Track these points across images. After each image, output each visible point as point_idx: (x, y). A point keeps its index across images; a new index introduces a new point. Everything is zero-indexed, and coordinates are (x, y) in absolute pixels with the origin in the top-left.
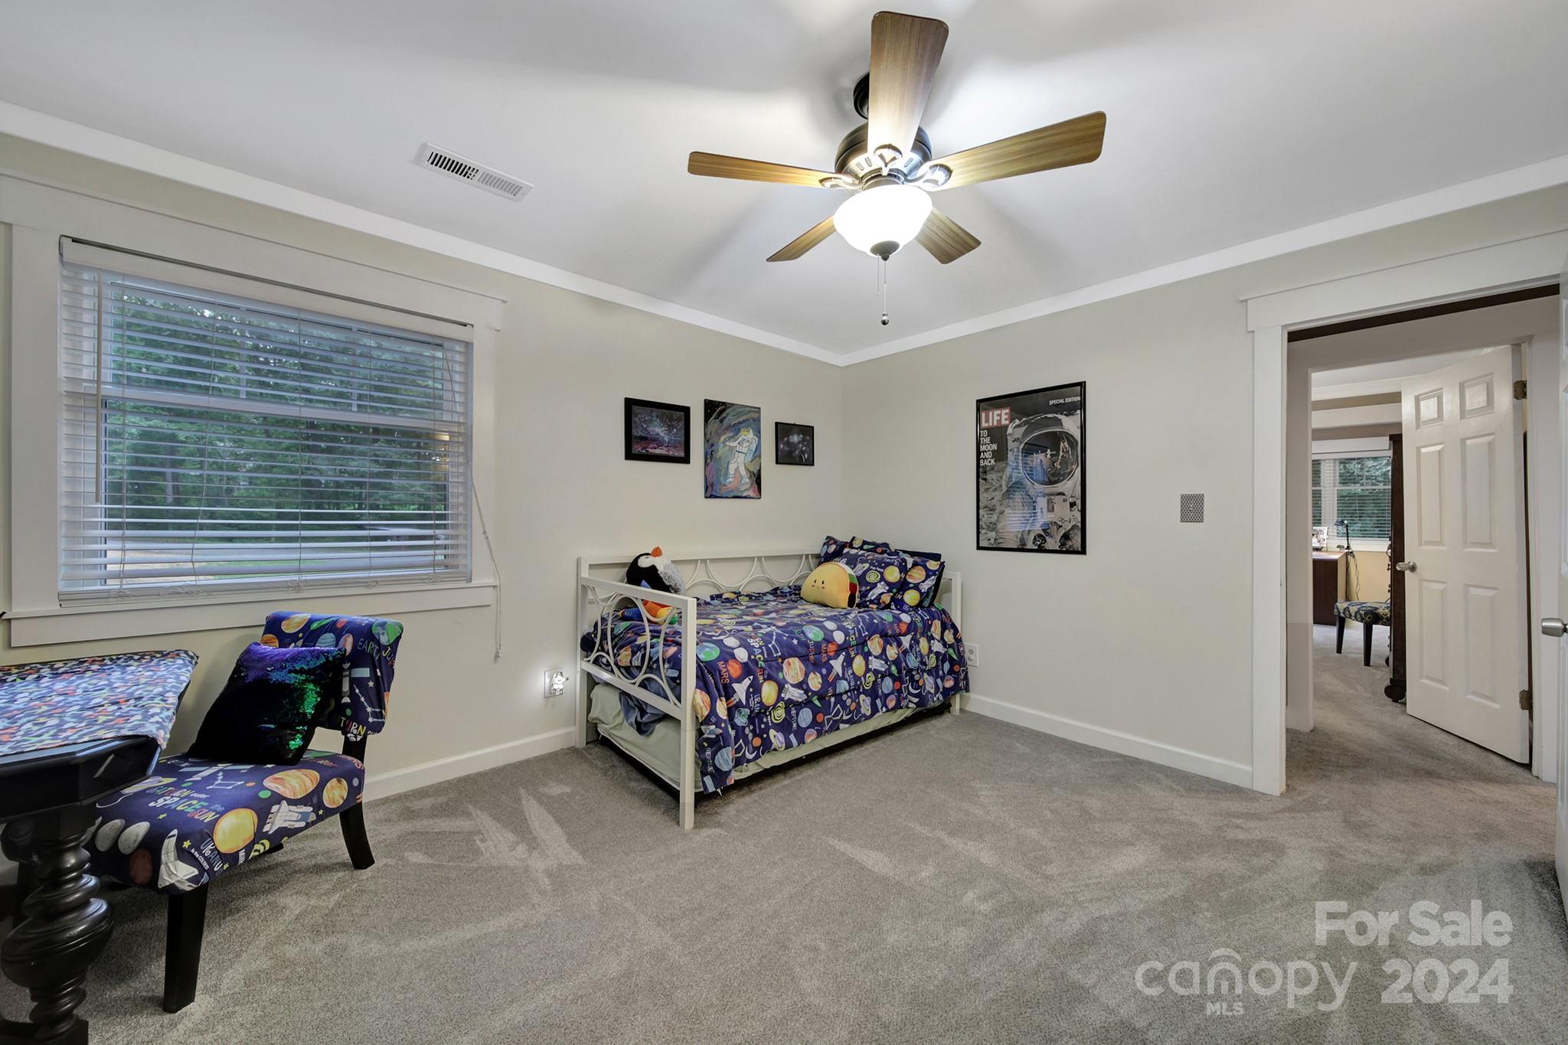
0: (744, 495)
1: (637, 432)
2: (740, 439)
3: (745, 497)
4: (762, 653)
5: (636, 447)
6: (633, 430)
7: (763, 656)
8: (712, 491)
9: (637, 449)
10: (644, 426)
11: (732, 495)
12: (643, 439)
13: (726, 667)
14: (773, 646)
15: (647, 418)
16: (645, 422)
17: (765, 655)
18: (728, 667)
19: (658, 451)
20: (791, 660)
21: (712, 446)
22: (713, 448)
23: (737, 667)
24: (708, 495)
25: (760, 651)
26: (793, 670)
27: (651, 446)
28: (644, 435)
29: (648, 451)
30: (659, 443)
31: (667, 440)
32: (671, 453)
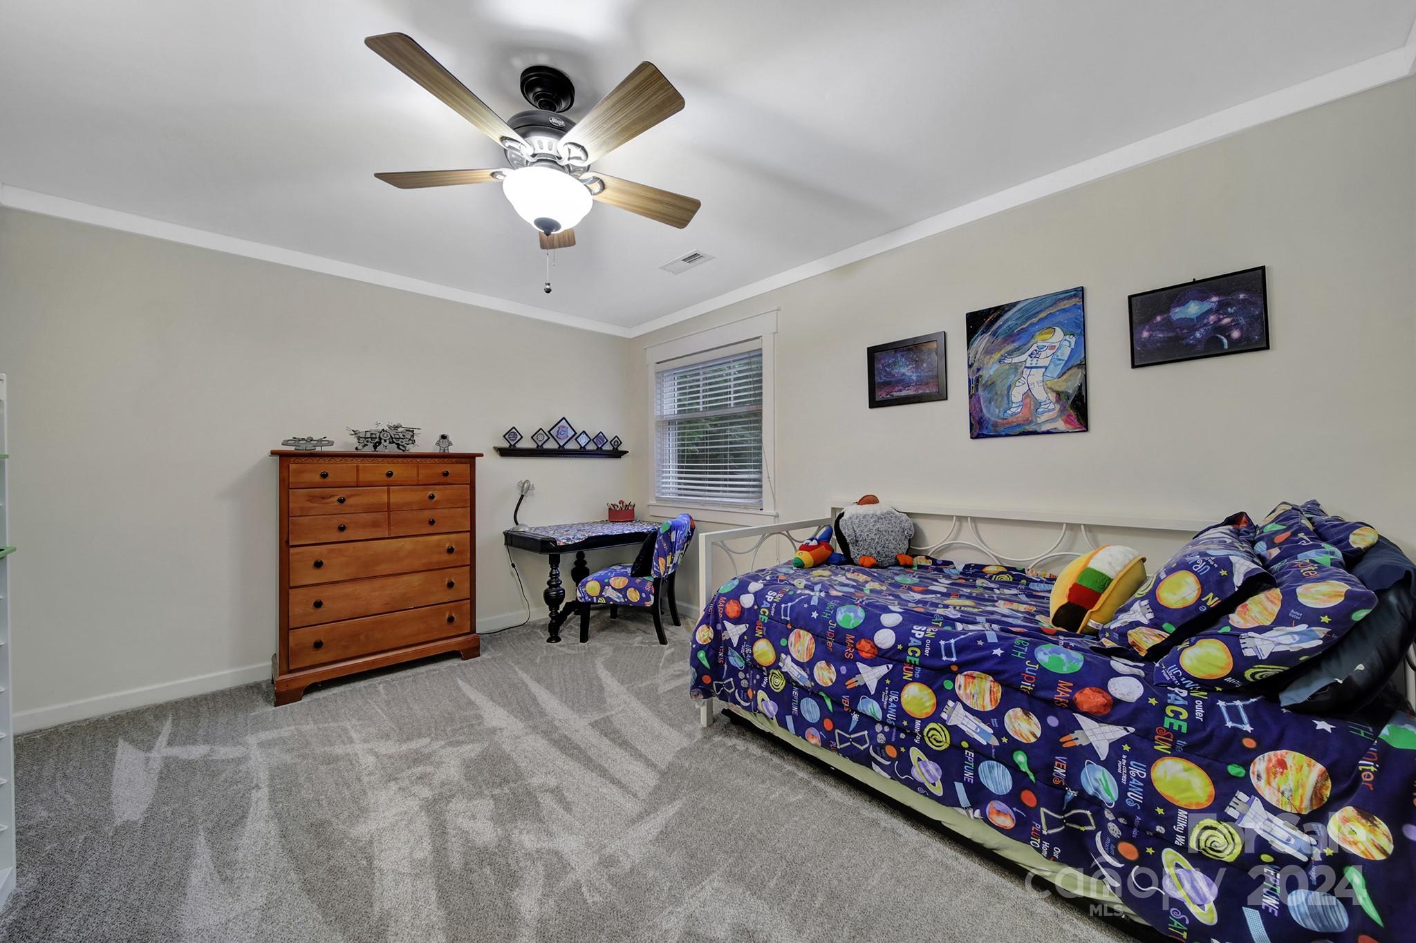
0: (1044, 428)
1: (881, 379)
2: (1034, 347)
3: (1048, 432)
4: (770, 609)
5: (879, 393)
6: (876, 377)
7: (770, 612)
8: (980, 428)
9: (881, 395)
10: (888, 370)
11: (1018, 430)
12: (886, 384)
13: (725, 604)
14: (786, 608)
15: (890, 361)
16: (888, 366)
17: (773, 612)
18: (727, 605)
19: (904, 393)
20: (802, 632)
21: (978, 370)
22: (980, 373)
23: (736, 608)
24: (975, 434)
25: (769, 605)
26: (802, 644)
27: (896, 389)
28: (888, 380)
29: (893, 396)
30: (906, 384)
31: (914, 378)
32: (920, 392)
